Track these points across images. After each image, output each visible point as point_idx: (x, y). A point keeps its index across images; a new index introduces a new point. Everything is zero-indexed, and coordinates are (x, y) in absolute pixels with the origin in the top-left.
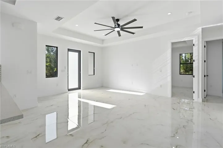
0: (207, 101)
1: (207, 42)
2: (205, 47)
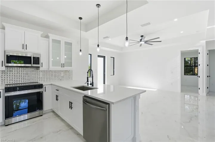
0: (210, 95)
1: (209, 51)
2: (208, 54)
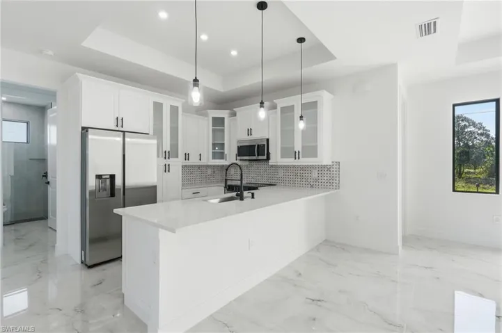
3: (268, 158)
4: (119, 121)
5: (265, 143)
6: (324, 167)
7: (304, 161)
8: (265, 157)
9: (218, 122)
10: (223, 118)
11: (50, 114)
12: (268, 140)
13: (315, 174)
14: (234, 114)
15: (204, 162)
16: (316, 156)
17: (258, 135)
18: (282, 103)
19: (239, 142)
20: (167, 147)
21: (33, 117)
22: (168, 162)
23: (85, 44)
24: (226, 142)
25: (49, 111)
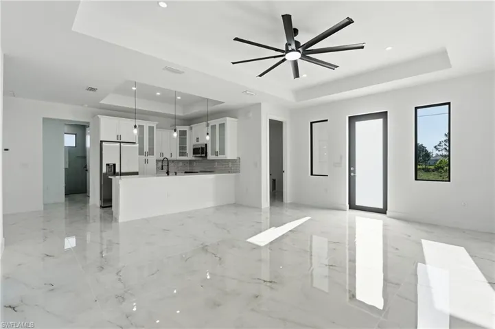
3: (206, 155)
4: (119, 137)
5: (204, 146)
6: (229, 160)
7: (220, 157)
8: (204, 155)
9: (183, 133)
10: (186, 131)
11: (88, 131)
12: (206, 145)
13: (230, 164)
14: (191, 128)
15: (174, 158)
16: (224, 154)
17: (202, 142)
18: (212, 123)
19: (194, 146)
20: (146, 149)
21: (79, 132)
22: (147, 158)
23: (102, 102)
24: (188, 146)
25: (87, 129)
